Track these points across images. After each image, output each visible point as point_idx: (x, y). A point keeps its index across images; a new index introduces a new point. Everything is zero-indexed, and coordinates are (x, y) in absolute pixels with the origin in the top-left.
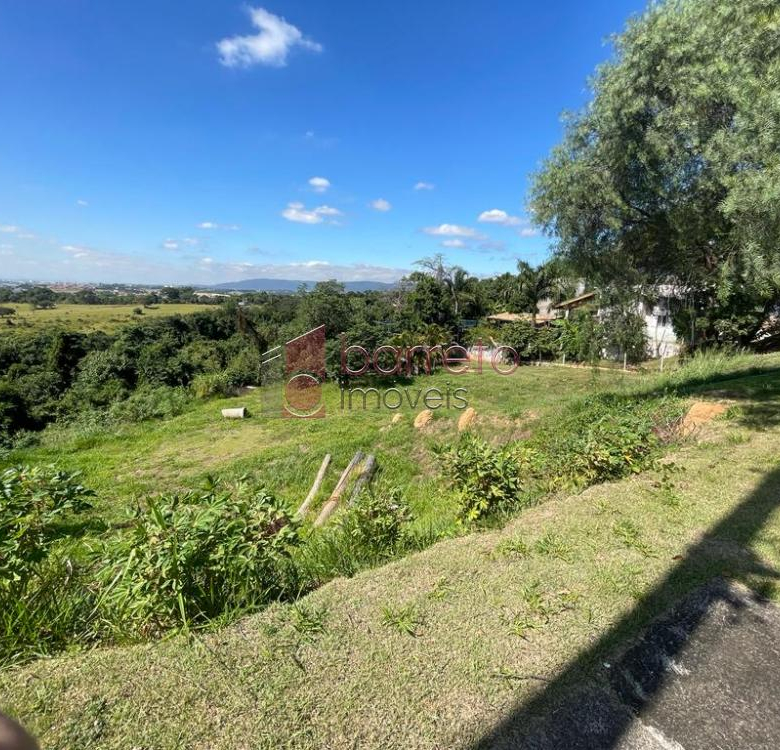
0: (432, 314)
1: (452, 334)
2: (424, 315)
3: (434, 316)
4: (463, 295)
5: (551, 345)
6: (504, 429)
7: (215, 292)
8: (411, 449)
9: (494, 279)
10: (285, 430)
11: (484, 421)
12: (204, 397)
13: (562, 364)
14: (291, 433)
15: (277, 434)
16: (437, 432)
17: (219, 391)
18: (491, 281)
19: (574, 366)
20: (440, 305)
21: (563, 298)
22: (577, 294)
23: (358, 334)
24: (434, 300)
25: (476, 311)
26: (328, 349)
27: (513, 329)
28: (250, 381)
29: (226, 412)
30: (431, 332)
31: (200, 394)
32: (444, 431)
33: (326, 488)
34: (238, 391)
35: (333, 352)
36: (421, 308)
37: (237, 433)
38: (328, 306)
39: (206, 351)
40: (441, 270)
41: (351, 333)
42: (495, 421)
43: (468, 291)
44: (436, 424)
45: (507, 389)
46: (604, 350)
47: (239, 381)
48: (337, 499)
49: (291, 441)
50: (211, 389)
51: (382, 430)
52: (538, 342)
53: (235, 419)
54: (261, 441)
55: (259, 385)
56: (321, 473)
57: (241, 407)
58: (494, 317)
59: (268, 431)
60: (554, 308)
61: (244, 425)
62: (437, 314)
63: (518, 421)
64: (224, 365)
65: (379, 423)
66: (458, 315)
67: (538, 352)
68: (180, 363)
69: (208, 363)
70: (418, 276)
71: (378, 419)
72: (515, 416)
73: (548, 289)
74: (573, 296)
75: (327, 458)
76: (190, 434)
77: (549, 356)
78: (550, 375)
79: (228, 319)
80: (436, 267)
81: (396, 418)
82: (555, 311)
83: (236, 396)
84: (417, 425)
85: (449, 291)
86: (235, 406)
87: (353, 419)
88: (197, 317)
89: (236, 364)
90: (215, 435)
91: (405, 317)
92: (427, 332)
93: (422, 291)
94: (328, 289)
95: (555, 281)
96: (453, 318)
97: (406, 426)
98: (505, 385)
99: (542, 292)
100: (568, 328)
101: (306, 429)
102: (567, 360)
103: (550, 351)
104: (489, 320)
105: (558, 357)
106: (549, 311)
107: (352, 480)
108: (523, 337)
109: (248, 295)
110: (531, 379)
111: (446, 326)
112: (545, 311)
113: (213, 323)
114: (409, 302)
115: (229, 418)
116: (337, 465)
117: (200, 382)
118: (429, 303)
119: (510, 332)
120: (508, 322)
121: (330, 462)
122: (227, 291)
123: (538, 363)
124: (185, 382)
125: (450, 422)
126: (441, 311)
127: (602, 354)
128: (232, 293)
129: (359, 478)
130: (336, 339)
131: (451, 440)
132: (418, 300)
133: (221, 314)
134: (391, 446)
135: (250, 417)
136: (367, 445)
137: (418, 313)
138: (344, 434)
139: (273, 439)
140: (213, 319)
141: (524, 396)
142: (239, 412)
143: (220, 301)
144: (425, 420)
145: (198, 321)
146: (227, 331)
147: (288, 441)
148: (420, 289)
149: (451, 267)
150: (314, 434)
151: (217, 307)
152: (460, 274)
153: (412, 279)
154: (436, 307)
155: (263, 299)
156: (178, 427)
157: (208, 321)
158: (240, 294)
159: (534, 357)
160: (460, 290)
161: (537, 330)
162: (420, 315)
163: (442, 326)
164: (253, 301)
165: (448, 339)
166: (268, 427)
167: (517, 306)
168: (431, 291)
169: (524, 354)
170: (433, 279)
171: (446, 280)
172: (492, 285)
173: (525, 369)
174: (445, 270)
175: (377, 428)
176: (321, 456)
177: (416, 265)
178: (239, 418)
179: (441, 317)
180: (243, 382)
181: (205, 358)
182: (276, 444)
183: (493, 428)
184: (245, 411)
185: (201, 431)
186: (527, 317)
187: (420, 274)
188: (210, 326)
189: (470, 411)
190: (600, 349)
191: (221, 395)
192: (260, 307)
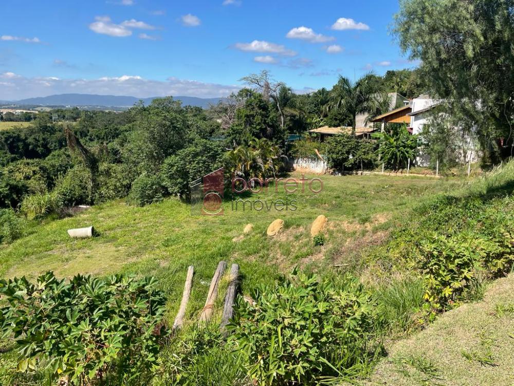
0: (261, 129)
1: (281, 147)
2: (255, 130)
3: (263, 131)
4: (288, 111)
5: (371, 156)
6: (355, 233)
7: (20, 108)
8: (268, 255)
9: (311, 95)
10: (138, 246)
11: (335, 227)
12: (36, 218)
13: (381, 172)
14: (145, 248)
15: (131, 250)
16: (291, 238)
17: (50, 212)
18: (309, 96)
19: (393, 174)
20: (268, 120)
21: (378, 112)
22: (390, 109)
23: (198, 150)
24: (263, 116)
25: (299, 125)
26: (169, 164)
27: (336, 142)
28: (81, 201)
29: (73, 232)
30: (262, 147)
31: (31, 216)
32: (297, 238)
33: (196, 299)
34: (71, 211)
35: (175, 168)
36: (251, 124)
37: (89, 252)
38: (168, 123)
39: (28, 170)
40: (267, 86)
41: (191, 149)
42: (345, 225)
43: (293, 106)
44: (288, 231)
45: (339, 197)
46: (418, 158)
47: (70, 201)
48: (213, 307)
49: (146, 257)
50: (43, 211)
51: (234, 240)
52: (359, 153)
53: (83, 238)
54: (116, 259)
55: (92, 204)
56: (188, 284)
57: (87, 226)
58: (315, 130)
59: (120, 248)
60: (371, 121)
61: (93, 244)
62: (266, 129)
63: (367, 224)
64: (51, 185)
65: (229, 234)
66: (284, 130)
67: (359, 162)
68: (7, 185)
69: (32, 183)
70: (247, 93)
71: (227, 231)
72: (365, 221)
73: (365, 104)
74: (387, 110)
75: (190, 270)
76: (38, 256)
77: (370, 165)
78: (373, 183)
79: (40, 136)
80: (262, 84)
81: (247, 228)
82: (372, 124)
83: (70, 216)
84: (269, 233)
85: (275, 106)
86: (78, 225)
87: (204, 232)
88: (6, 135)
89: (65, 183)
90: (66, 255)
91: (236, 132)
92: (258, 146)
93: (251, 107)
94: (163, 105)
95: (372, 96)
96: (279, 131)
97: (258, 235)
98: (335, 194)
99: (360, 107)
100: (386, 139)
101: (159, 243)
102: (386, 168)
103: (370, 161)
104: (310, 133)
105: (377, 166)
106: (366, 125)
107: (223, 287)
108: (346, 148)
109: (58, 111)
110: (356, 187)
111: (275, 140)
112: (362, 123)
113: (24, 141)
114: (239, 118)
115: (76, 238)
116: (203, 276)
117: (29, 203)
118: (258, 119)
119: (334, 144)
120: (331, 135)
121: (194, 273)
122: (34, 107)
123: (360, 172)
124: (15, 204)
125: (301, 229)
126: (269, 126)
127: (416, 162)
128: (39, 109)
129: (228, 286)
130: (176, 155)
131: (306, 245)
132: (247, 116)
133: (31, 131)
134: (248, 254)
135: (98, 235)
136: (223, 255)
137: (248, 128)
138: (199, 246)
139: (128, 256)
140: (23, 136)
141: (354, 203)
142: (87, 231)
143: (28, 118)
144: (277, 229)
145: (7, 139)
146: (40, 150)
147: (144, 257)
148: (249, 105)
149: (276, 83)
150: (170, 248)
151: (26, 125)
152: (284, 90)
153: (240, 95)
154: (265, 123)
155: (75, 115)
156: (23, 250)
157: (18, 139)
158: (48, 110)
159: (356, 167)
160: (285, 105)
161: (358, 142)
162: (250, 131)
163: (271, 140)
164: (64, 117)
165: (277, 152)
166: (121, 245)
167: (336, 119)
168: (260, 107)
169: (347, 164)
170: (260, 96)
171: (271, 96)
172: (310, 100)
173: (349, 178)
174: (271, 86)
175: (229, 239)
176: (183, 268)
177: (244, 81)
178: (87, 237)
179: (270, 132)
180: (74, 201)
181: (27, 178)
182: (134, 260)
183: (344, 232)
184: (93, 230)
185: (49, 253)
186: (348, 130)
187: (247, 90)
188: (20, 144)
189: (321, 218)
190: (415, 157)
191: (55, 216)
192: (74, 123)
